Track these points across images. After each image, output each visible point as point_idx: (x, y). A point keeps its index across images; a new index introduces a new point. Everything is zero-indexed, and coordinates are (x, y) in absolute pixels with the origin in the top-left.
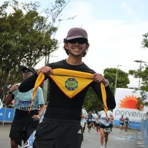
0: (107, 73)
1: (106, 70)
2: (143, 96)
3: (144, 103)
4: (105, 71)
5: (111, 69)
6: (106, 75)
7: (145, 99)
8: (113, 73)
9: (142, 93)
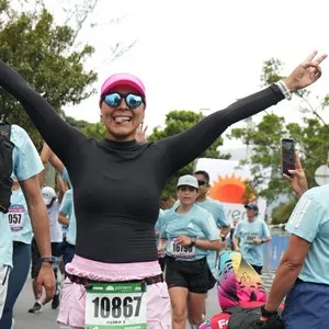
0: (173, 121)
1: (171, 116)
2: (256, 178)
3: (259, 191)
4: (168, 117)
5: (181, 113)
6: (172, 125)
7: (259, 182)
8: (187, 123)
9: (254, 171)
